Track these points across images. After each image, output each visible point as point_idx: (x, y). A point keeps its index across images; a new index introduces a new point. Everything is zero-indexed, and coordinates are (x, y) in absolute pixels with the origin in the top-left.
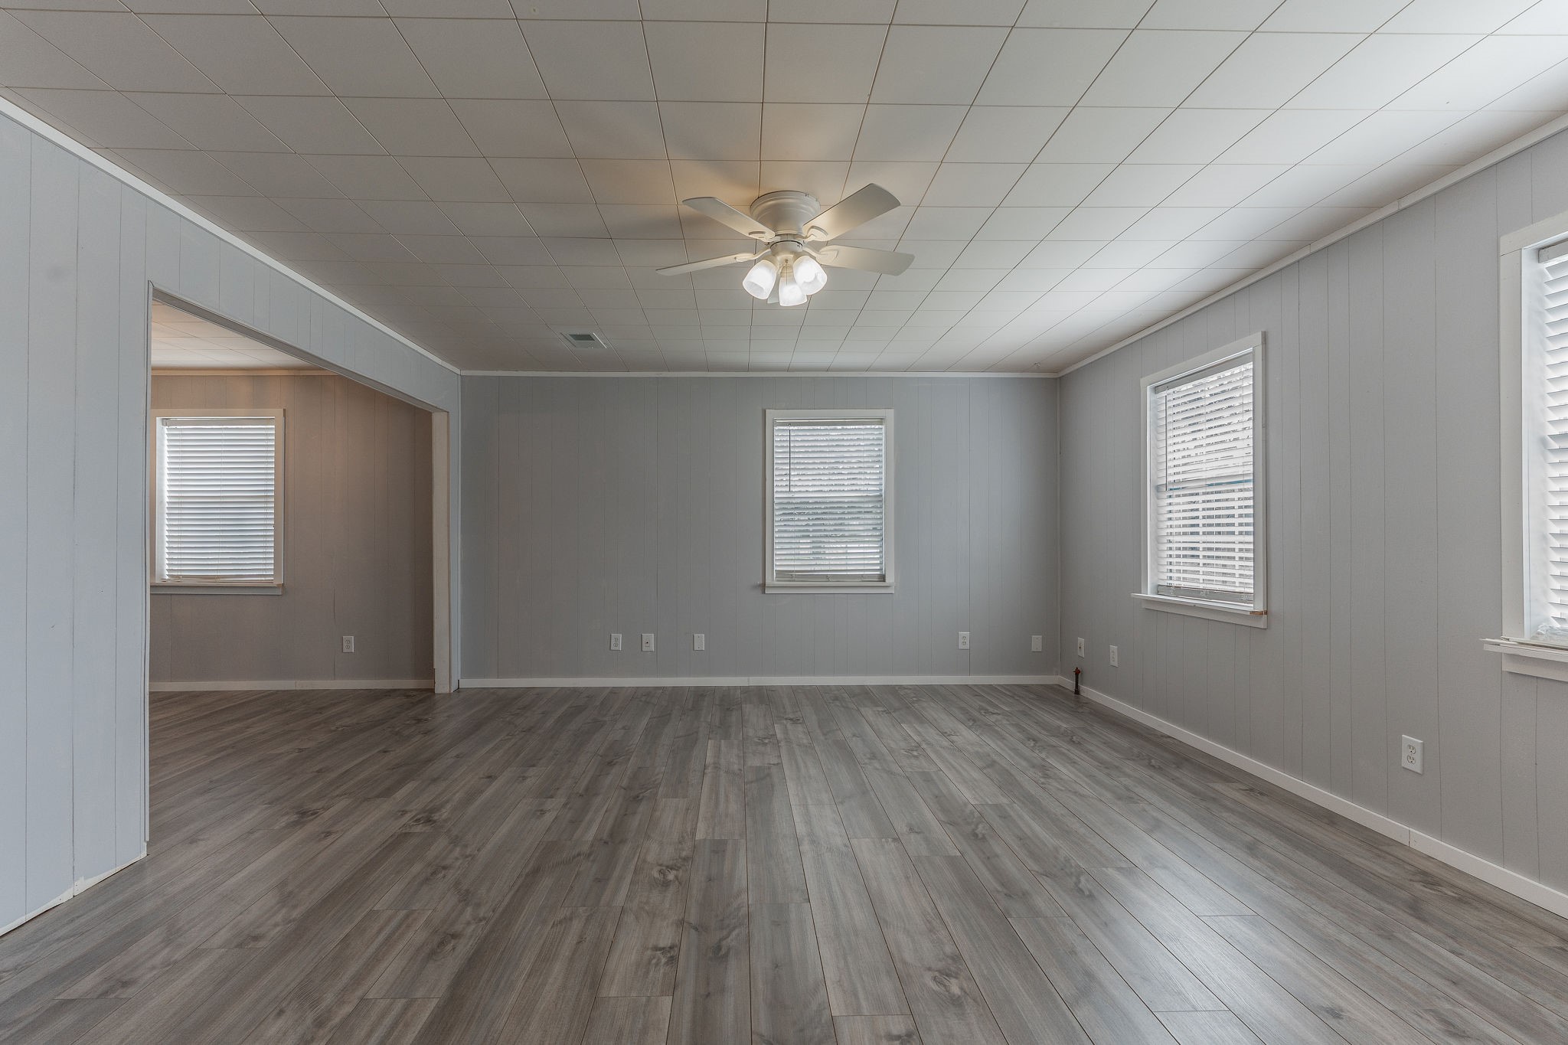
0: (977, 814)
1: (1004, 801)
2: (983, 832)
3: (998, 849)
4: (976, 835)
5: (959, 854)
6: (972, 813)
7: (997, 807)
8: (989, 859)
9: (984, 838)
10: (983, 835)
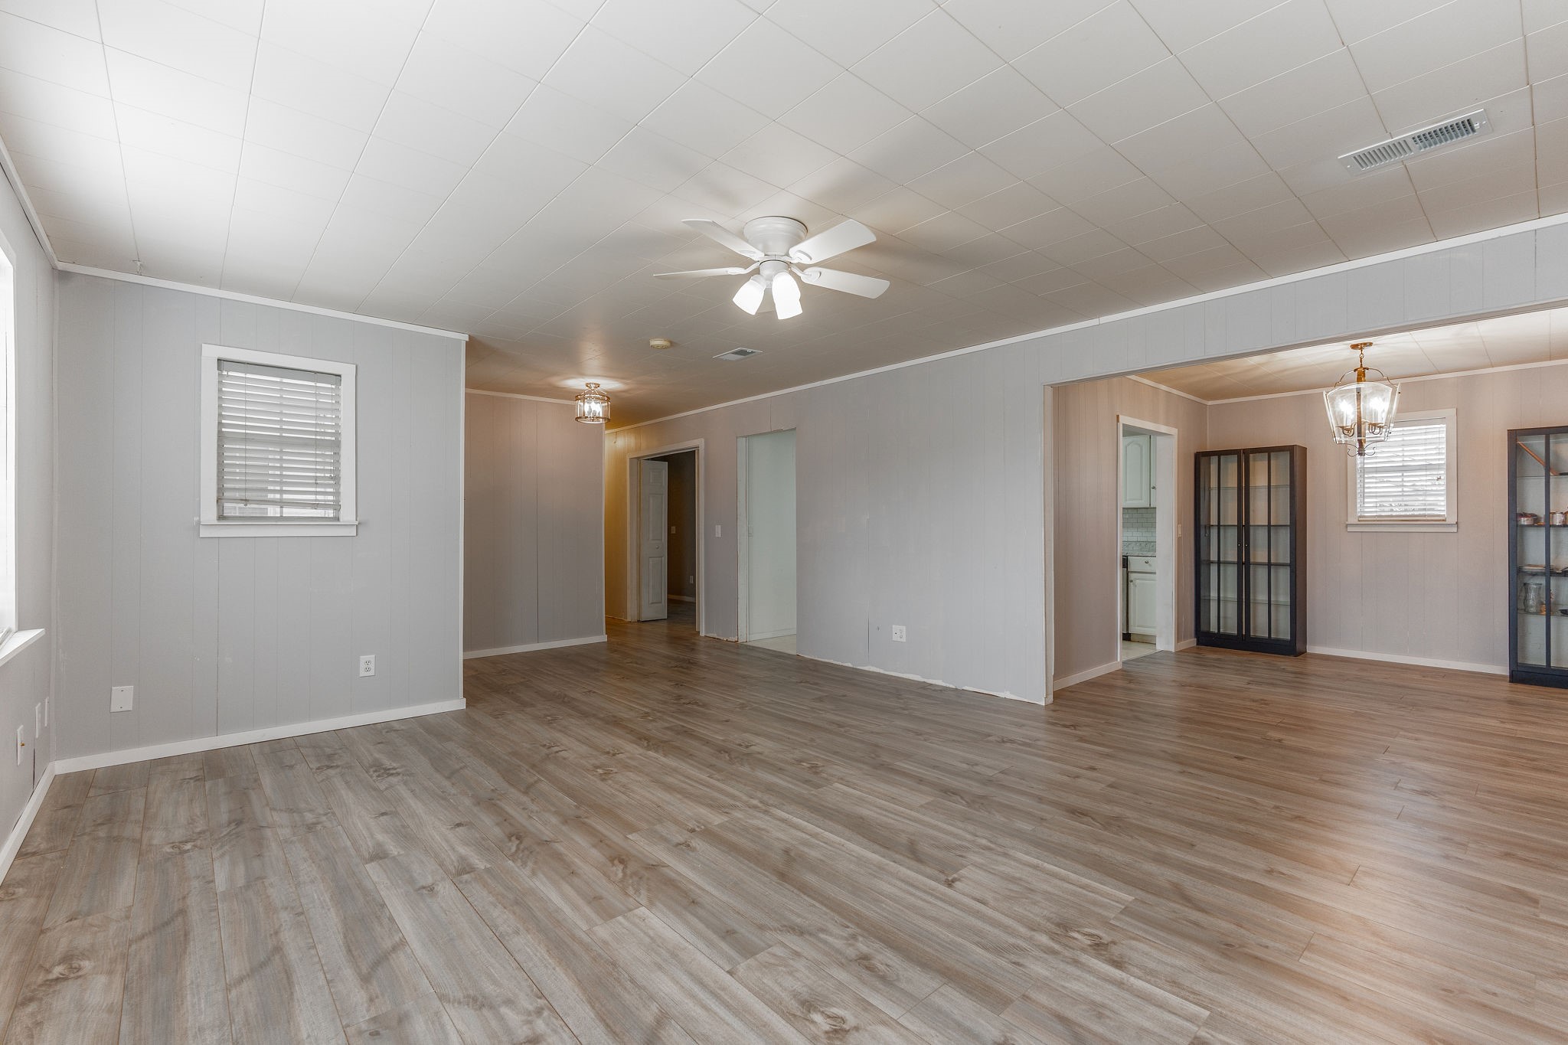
0: (631, 891)
1: (602, 931)
2: (615, 868)
3: (595, 853)
4: (622, 861)
5: (630, 836)
6: (637, 891)
7: (608, 914)
8: (600, 841)
9: (612, 860)
10: (613, 865)
